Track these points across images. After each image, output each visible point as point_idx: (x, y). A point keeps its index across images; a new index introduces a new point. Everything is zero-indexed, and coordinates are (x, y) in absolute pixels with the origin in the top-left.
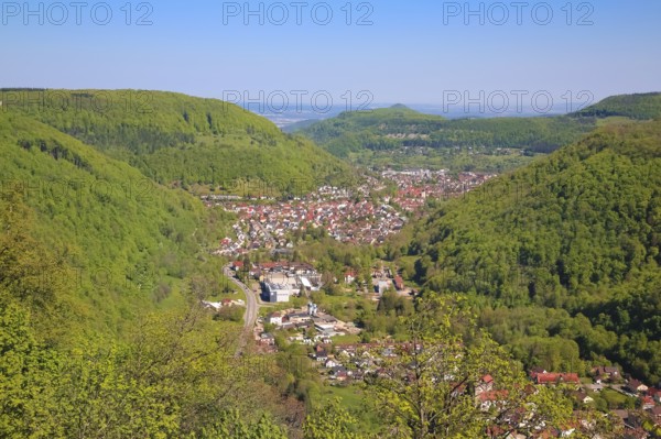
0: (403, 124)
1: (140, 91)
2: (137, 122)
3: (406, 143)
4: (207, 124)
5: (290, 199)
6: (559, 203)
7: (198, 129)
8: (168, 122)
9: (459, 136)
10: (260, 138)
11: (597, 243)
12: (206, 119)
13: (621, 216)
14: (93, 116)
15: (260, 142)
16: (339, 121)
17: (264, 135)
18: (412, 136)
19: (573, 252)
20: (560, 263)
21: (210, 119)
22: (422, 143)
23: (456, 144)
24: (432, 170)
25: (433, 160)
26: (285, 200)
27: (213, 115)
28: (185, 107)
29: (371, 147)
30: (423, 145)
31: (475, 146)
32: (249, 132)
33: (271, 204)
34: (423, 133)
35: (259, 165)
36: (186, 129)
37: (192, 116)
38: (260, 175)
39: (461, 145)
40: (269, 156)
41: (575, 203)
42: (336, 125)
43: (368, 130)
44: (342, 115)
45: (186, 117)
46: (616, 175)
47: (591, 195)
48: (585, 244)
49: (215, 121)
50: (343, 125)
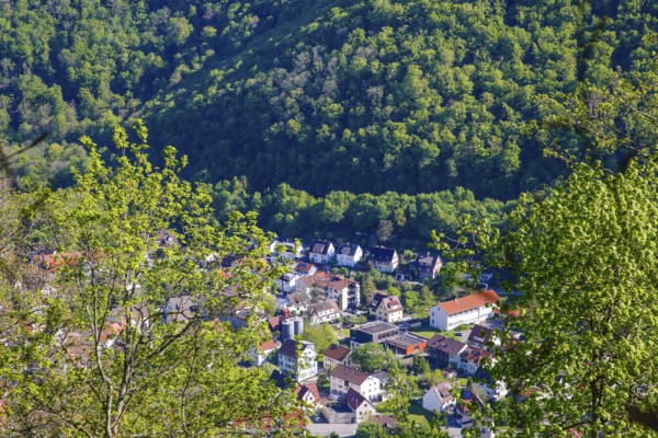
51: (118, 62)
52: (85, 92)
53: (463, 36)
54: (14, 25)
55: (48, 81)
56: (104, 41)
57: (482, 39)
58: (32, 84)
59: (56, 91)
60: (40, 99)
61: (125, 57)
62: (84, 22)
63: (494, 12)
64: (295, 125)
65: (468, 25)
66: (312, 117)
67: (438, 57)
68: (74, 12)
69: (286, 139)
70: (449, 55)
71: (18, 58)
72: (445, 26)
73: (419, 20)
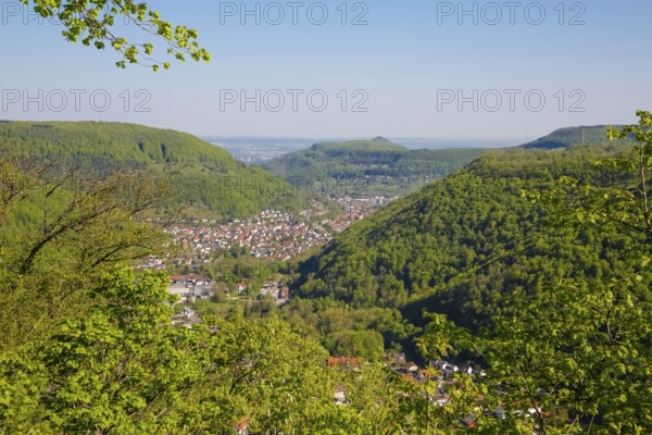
0: (366, 154)
1: (100, 123)
2: (92, 150)
3: (367, 172)
4: (161, 153)
5: (230, 221)
6: (417, 218)
7: (152, 157)
8: (123, 150)
9: (417, 165)
10: (211, 166)
11: (440, 252)
12: (160, 149)
13: (464, 229)
14: (50, 146)
15: (211, 169)
16: (311, 152)
17: (216, 162)
18: (373, 166)
19: (419, 260)
20: (406, 270)
21: (163, 148)
22: (382, 173)
23: (414, 173)
24: (386, 197)
25: (390, 187)
26: (224, 222)
27: (167, 145)
28: (142, 138)
29: (335, 176)
30: (383, 174)
31: (432, 174)
32: (201, 160)
33: (211, 226)
34: (384, 163)
35: (204, 191)
36: (140, 157)
37: (147, 146)
38: (204, 200)
39: (418, 173)
40: (215, 182)
41: (430, 218)
42: (307, 156)
43: (335, 161)
44: (314, 147)
45: (141, 146)
46: (466, 194)
47: (444, 210)
48: (430, 253)
49: (169, 150)
50: (313, 156)
51: (435, 270)
52: (415, 285)
53: (573, 263)
54: (392, 250)
55: (398, 279)
56: (430, 260)
57: (582, 264)
58: (391, 278)
59: (401, 284)
60: (393, 287)
61: (439, 268)
62: (424, 250)
63: (595, 251)
65: (578, 257)
66: (486, 300)
67: (556, 273)
68: (421, 245)
70: (562, 271)
71: (389, 266)
72: (566, 257)
73: (555, 254)
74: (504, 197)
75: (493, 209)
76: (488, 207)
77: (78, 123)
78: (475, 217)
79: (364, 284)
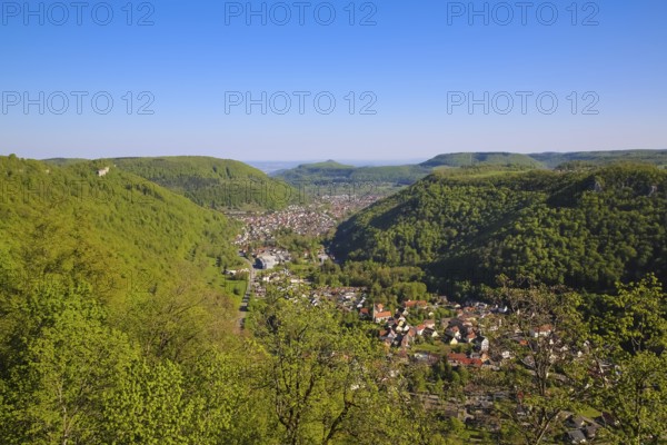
2: (188, 173)
5: (272, 212)
7: (221, 176)
8: (205, 173)
9: (363, 176)
11: (434, 232)
12: (226, 171)
13: (446, 217)
14: (164, 171)
16: (298, 170)
19: (423, 237)
20: (416, 242)
23: (361, 181)
26: (270, 213)
27: (229, 168)
28: (215, 164)
32: (249, 177)
33: (262, 216)
36: (215, 176)
37: (218, 169)
39: (364, 181)
41: (423, 211)
42: (297, 172)
43: (314, 175)
44: (300, 167)
45: (215, 170)
46: (443, 196)
47: (431, 206)
48: (429, 232)
49: (230, 171)
50: (301, 172)
51: (434, 243)
52: (423, 252)
53: (545, 239)
54: (404, 231)
55: (413, 248)
56: (430, 236)
57: (552, 240)
58: (408, 248)
59: (415, 251)
60: (410, 253)
61: (436, 241)
62: (424, 230)
64: (487, 265)
65: (547, 236)
66: (493, 263)
67: (536, 245)
68: (422, 227)
69: (484, 269)
70: (540, 245)
71: (404, 241)
72: (539, 235)
73: (530, 233)
74: (467, 197)
75: (462, 205)
76: (459, 203)
77: (177, 157)
78: (452, 210)
79: (391, 251)
